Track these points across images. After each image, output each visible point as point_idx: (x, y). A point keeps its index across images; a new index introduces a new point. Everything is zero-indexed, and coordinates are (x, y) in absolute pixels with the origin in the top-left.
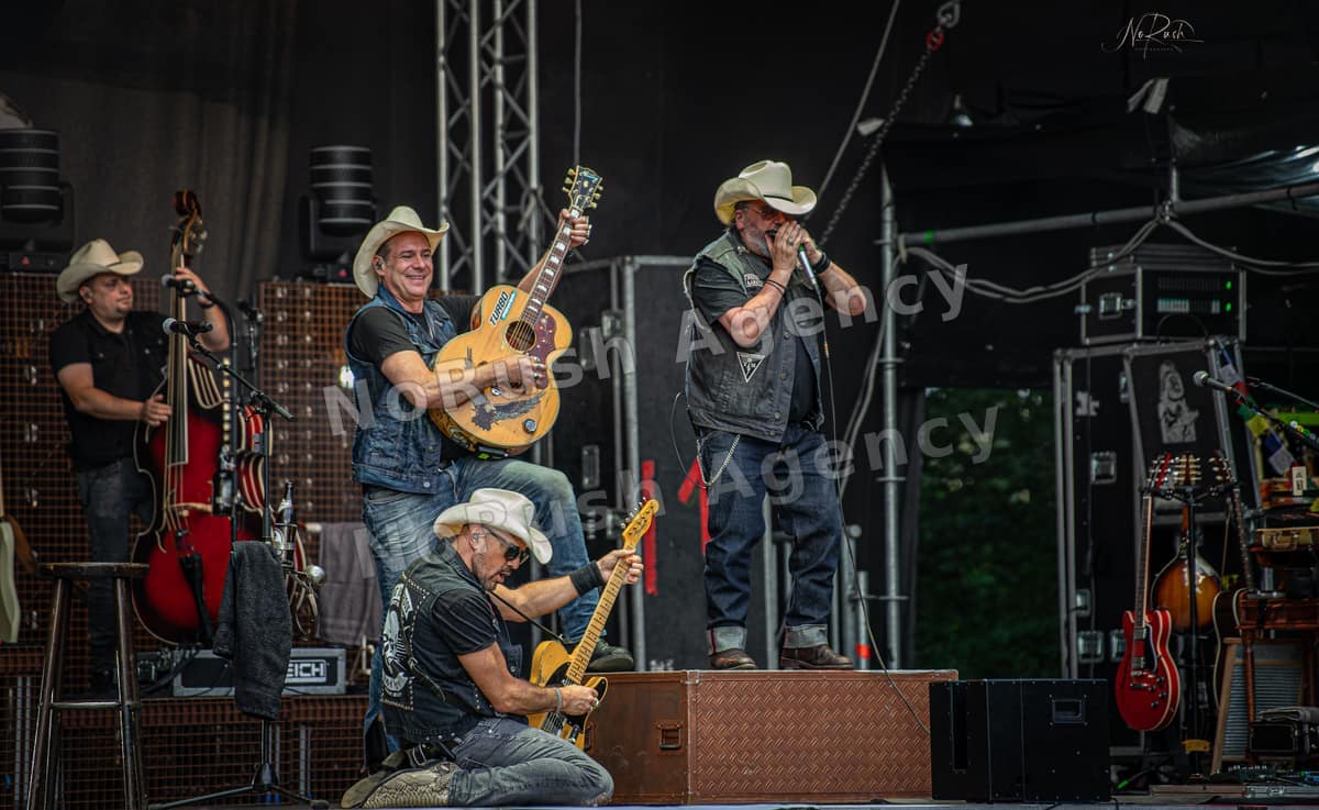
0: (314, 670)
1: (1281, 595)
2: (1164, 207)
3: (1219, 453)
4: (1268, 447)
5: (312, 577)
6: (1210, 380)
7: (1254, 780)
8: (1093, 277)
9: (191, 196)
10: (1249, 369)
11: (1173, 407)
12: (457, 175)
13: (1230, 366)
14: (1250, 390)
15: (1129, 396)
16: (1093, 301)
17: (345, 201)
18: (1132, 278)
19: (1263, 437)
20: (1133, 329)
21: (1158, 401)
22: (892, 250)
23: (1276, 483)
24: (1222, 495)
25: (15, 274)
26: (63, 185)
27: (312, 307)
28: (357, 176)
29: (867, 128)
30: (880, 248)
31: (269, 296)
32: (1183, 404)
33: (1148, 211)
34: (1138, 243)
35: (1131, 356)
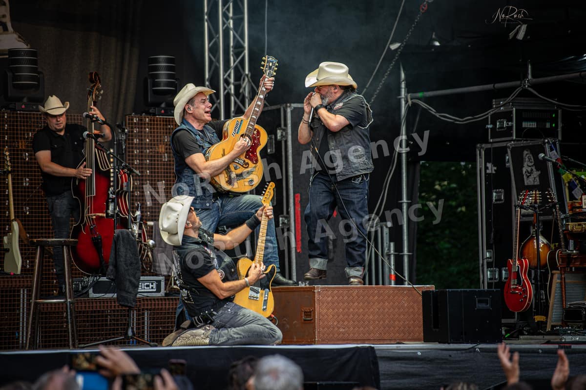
0: (151, 286)
1: (577, 252)
2: (525, 81)
3: (550, 189)
4: (572, 187)
5: (150, 245)
6: (546, 157)
7: (565, 333)
8: (494, 112)
9: (96, 74)
10: (563, 152)
11: (529, 169)
12: (213, 68)
13: (555, 151)
14: (563, 162)
15: (510, 165)
16: (494, 123)
17: (163, 80)
18: (511, 112)
19: (569, 183)
20: (511, 135)
21: (523, 166)
22: (405, 101)
23: (575, 203)
24: (551, 208)
25: (19, 112)
26: (39, 73)
27: (149, 126)
28: (168, 68)
29: (394, 47)
30: (400, 100)
31: (130, 122)
32: (534, 168)
33: (518, 83)
34: (513, 98)
35: (511, 147)
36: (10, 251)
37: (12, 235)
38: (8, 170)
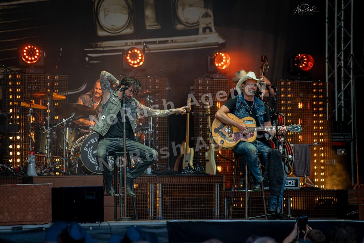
0: (292, 183)
5: (289, 158)
9: (265, 56)
12: (331, 51)
25: (215, 80)
27: (291, 87)
31: (280, 84)
36: (210, 162)
37: (211, 152)
38: (208, 113)
